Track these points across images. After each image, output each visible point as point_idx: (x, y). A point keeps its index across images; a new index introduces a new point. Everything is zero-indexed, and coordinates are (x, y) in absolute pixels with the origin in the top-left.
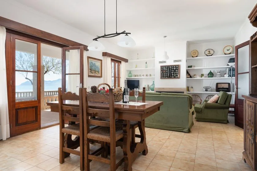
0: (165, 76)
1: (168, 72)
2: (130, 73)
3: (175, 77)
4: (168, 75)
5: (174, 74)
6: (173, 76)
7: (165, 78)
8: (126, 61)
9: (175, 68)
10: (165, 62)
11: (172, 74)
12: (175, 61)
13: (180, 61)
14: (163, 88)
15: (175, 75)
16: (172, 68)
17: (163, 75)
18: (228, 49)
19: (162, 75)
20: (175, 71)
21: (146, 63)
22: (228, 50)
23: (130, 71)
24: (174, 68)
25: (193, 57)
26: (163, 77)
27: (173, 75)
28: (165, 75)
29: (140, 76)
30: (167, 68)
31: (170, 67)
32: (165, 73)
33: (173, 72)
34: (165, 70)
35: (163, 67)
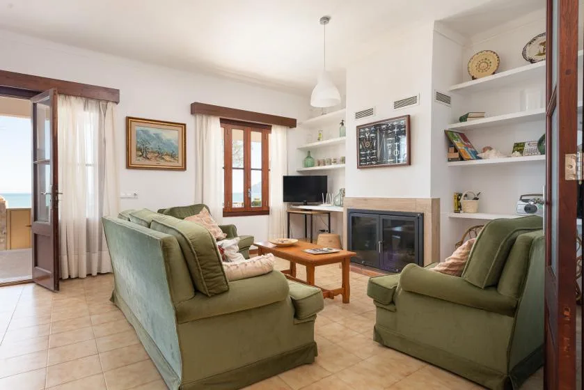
0: (372, 160)
1: (376, 143)
2: (309, 157)
4: (376, 155)
5: (393, 149)
6: (392, 157)
7: (370, 166)
8: (290, 123)
9: (396, 130)
10: (369, 112)
11: (387, 150)
12: (399, 104)
13: (412, 101)
14: (365, 199)
15: (397, 152)
16: (387, 128)
17: (365, 155)
19: (361, 156)
20: (397, 139)
21: (342, 124)
23: (309, 152)
24: (393, 127)
25: (474, 78)
26: (366, 161)
27: (390, 152)
28: (371, 154)
30: (375, 132)
31: (384, 126)
32: (369, 148)
33: (392, 142)
34: (369, 140)
35: (363, 128)
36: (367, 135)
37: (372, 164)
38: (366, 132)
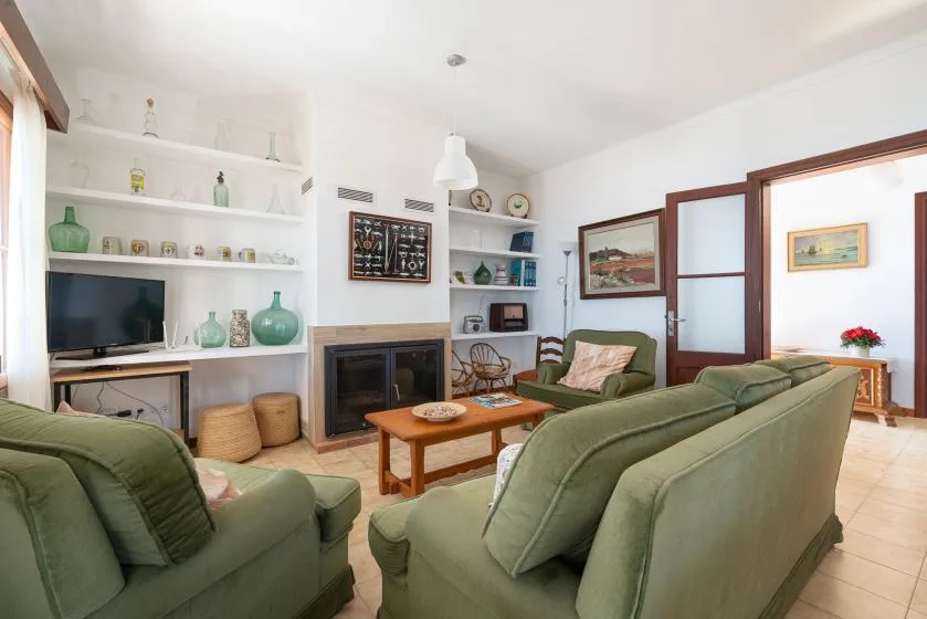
0: (372, 269)
1: (384, 247)
2: (69, 221)
3: (411, 276)
4: (383, 262)
5: (407, 261)
6: (407, 270)
7: (372, 278)
9: (412, 237)
10: (367, 197)
11: (400, 260)
12: (411, 204)
13: (428, 207)
14: (363, 328)
15: (412, 266)
16: (401, 231)
17: (363, 261)
18: (518, 203)
19: (354, 259)
20: (413, 249)
21: (220, 179)
22: (517, 207)
23: (69, 209)
24: (408, 232)
26: (363, 269)
27: (403, 263)
28: (373, 261)
29: (172, 250)
30: (382, 230)
31: (396, 227)
32: (370, 251)
33: (407, 250)
34: (370, 239)
35: (362, 219)
36: (368, 231)
37: (373, 275)
38: (365, 225)
